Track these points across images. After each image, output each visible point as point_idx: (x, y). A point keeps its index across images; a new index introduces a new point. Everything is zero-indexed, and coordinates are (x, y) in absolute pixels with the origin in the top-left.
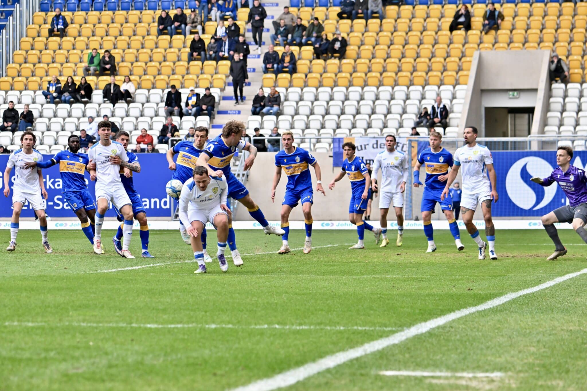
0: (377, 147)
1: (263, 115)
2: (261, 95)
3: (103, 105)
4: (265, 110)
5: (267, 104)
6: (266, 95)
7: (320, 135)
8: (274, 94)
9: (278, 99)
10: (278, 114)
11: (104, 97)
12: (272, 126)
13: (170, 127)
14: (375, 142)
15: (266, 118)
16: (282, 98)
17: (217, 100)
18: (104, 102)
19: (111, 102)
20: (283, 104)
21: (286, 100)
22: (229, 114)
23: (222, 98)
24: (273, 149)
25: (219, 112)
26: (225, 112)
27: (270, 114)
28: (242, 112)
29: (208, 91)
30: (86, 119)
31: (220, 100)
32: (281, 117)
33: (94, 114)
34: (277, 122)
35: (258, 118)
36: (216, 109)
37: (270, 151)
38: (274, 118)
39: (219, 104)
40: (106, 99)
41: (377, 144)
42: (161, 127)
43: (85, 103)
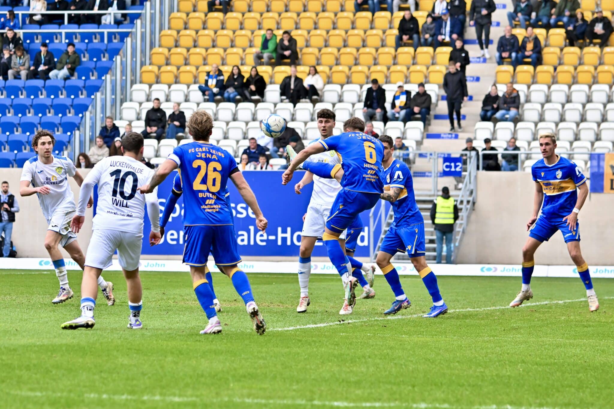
1: (496, 121)
2: (493, 94)
3: (280, 105)
4: (498, 115)
5: (501, 106)
6: (501, 94)
7: (573, 150)
8: (511, 93)
9: (517, 101)
10: (516, 120)
11: (282, 94)
12: (509, 137)
15: (499, 125)
16: (522, 99)
17: (434, 100)
18: (282, 101)
19: (291, 102)
20: (523, 107)
21: (528, 101)
23: (440, 98)
24: (509, 167)
25: (437, 117)
27: (506, 120)
28: (467, 117)
29: (421, 88)
30: (257, 124)
31: (438, 100)
32: (520, 125)
34: (515, 132)
35: (490, 124)
36: (432, 113)
37: (505, 170)
38: (511, 125)
39: (436, 105)
40: (284, 97)
43: (256, 102)
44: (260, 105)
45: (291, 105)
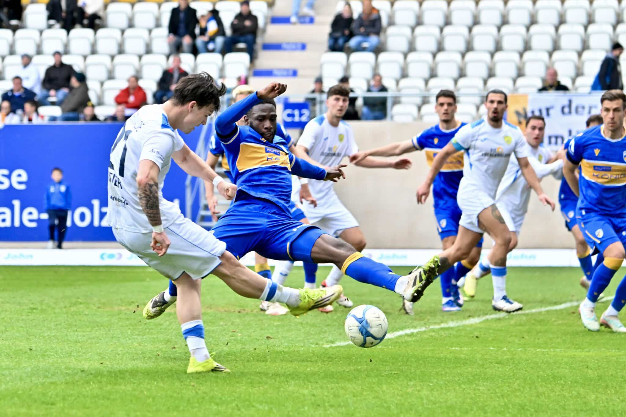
0: (570, 112)
1: (349, 51)
3: (47, 33)
4: (353, 42)
6: (355, 16)
8: (370, 14)
9: (377, 24)
10: (378, 50)
11: (50, 18)
12: (369, 74)
13: (176, 75)
14: (566, 103)
15: (355, 56)
16: (384, 21)
17: (261, 22)
18: (50, 27)
19: (63, 27)
20: (385, 32)
21: (391, 23)
22: (285, 49)
23: (269, 20)
24: (372, 115)
25: (267, 47)
26: (277, 47)
28: (308, 47)
29: (245, 7)
30: (17, 60)
31: (266, 24)
32: (382, 56)
33: (31, 50)
34: (376, 67)
35: (341, 56)
36: (260, 41)
37: (367, 119)
38: (370, 56)
39: (264, 31)
40: (52, 22)
41: (570, 106)
42: (159, 75)
43: (14, 29)
44: (19, 32)
45: (64, 32)
